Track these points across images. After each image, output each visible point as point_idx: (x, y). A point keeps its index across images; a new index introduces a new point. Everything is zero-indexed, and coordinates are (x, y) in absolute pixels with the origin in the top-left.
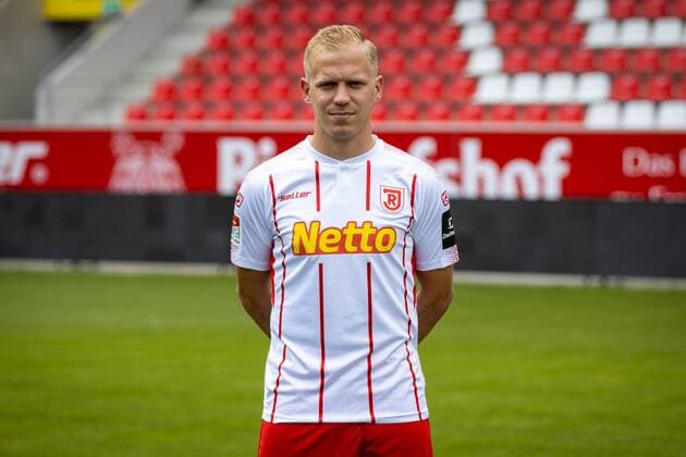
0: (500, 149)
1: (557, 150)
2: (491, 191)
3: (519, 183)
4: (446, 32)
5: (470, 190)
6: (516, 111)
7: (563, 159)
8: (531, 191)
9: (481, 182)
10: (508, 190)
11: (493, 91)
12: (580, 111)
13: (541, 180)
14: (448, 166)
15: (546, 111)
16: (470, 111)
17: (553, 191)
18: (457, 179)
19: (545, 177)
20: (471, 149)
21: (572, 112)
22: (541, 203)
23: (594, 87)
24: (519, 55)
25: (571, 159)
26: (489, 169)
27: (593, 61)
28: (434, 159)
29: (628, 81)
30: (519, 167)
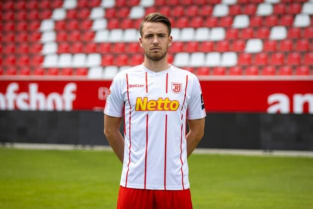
0: (47, 88)
1: (70, 88)
2: (42, 107)
3: (54, 103)
4: (35, 35)
5: (33, 106)
6: (58, 71)
7: (73, 92)
8: (59, 107)
9: (38, 103)
11: (51, 62)
12: (86, 71)
13: (64, 102)
14: (24, 96)
15: (71, 71)
16: (39, 70)
17: (69, 107)
18: (27, 101)
19: (65, 101)
20: (33, 88)
21: (82, 71)
22: (64, 112)
23: (94, 60)
24: (65, 45)
25: (76, 92)
26: (41, 97)
27: (97, 48)
28: (18, 92)
29: (109, 57)
30: (54, 96)
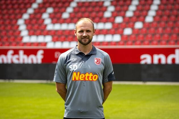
0: (28, 52)
1: (40, 53)
3: (32, 60)
4: (15, 26)
5: (21, 61)
7: (42, 54)
9: (24, 60)
10: (30, 62)
11: (26, 39)
13: (37, 59)
14: (16, 56)
15: (38, 44)
16: (21, 44)
17: (40, 62)
18: (18, 59)
19: (38, 59)
20: (21, 53)
21: (44, 44)
22: (37, 64)
23: (48, 39)
24: (32, 32)
26: (25, 57)
28: (13, 54)
29: (56, 37)
30: (32, 56)
